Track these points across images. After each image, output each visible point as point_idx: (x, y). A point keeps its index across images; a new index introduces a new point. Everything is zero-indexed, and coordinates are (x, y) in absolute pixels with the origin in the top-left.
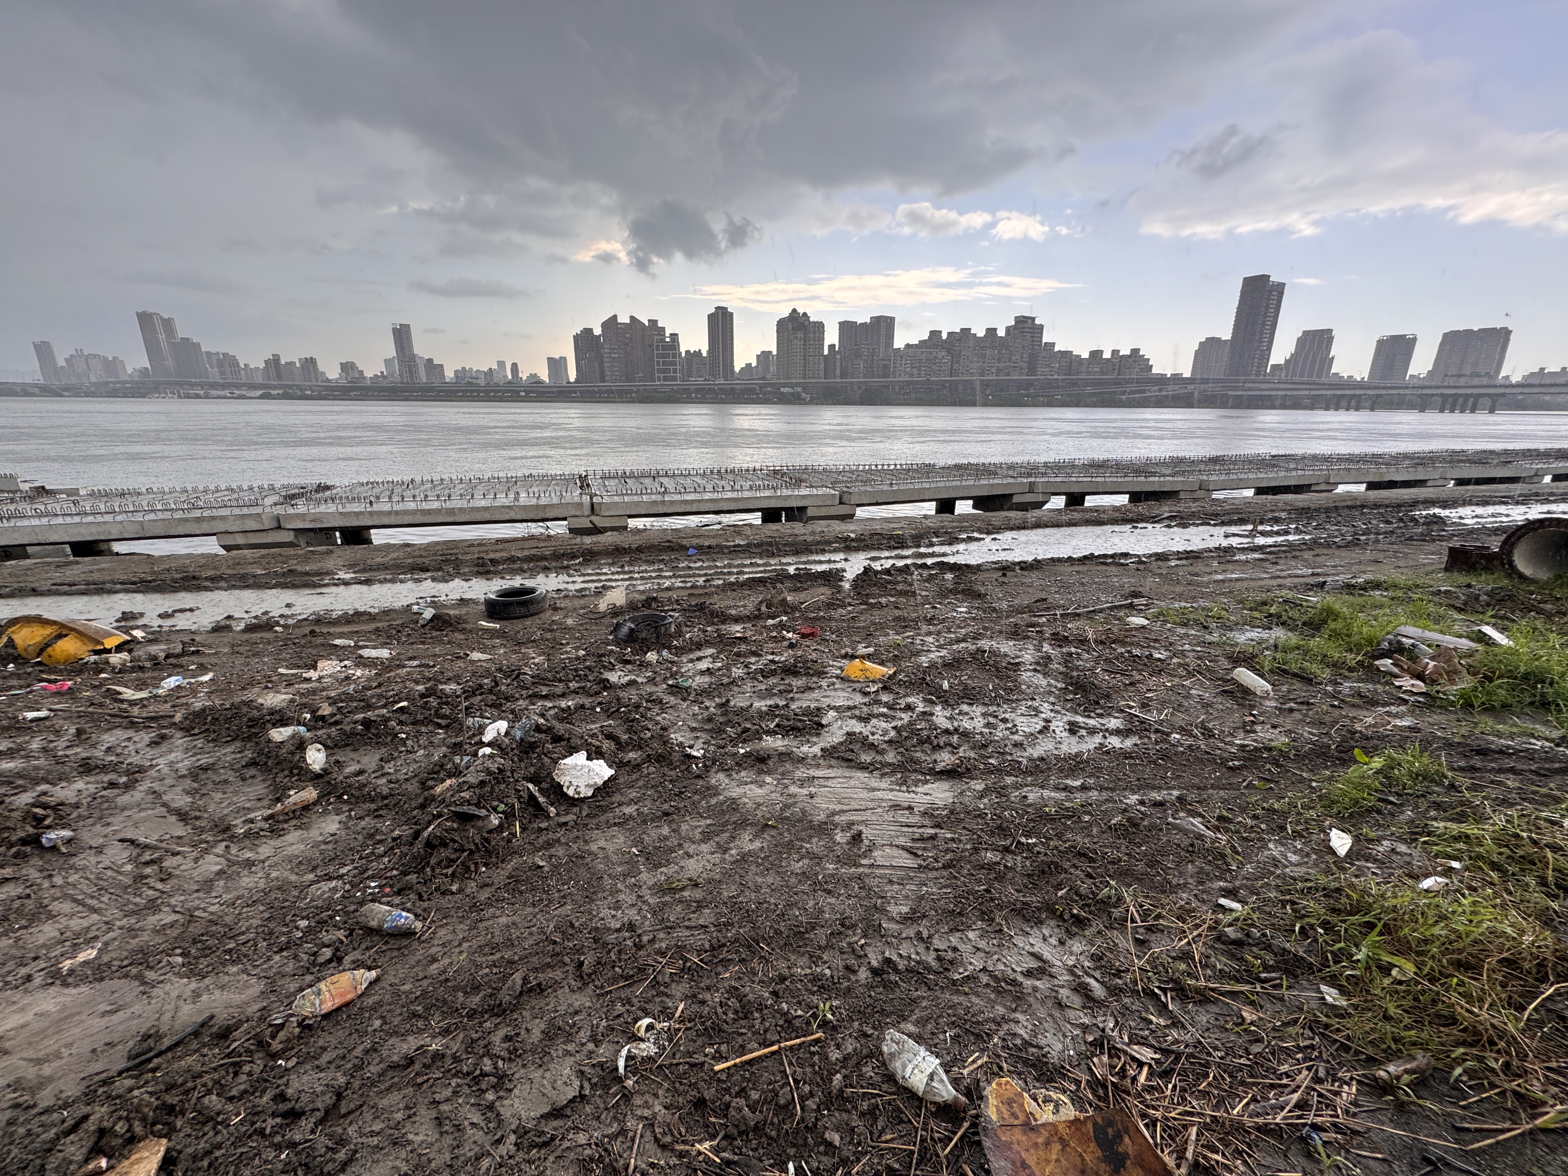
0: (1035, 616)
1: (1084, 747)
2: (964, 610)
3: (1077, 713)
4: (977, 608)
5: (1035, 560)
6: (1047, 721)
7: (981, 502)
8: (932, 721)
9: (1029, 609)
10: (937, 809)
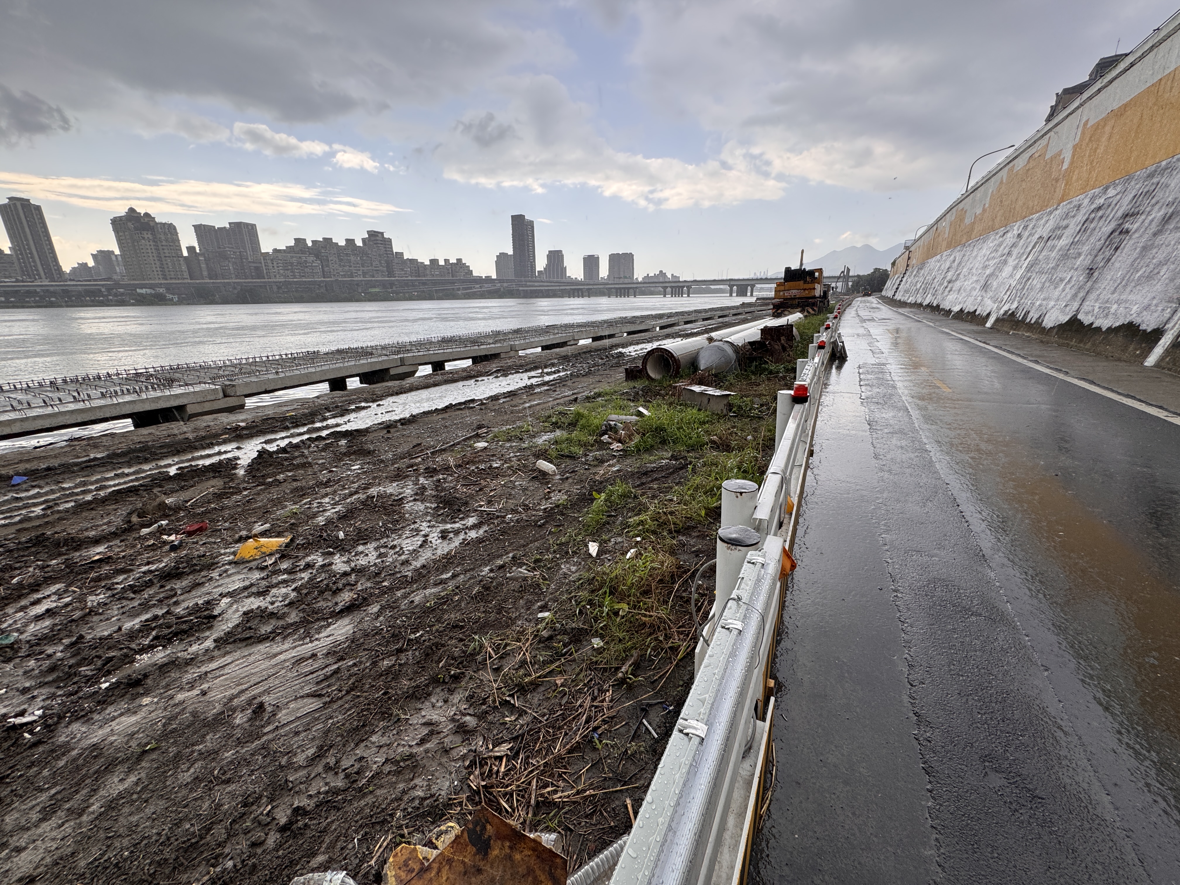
0: (412, 458)
1: (452, 546)
2: (357, 467)
3: (447, 523)
4: (368, 463)
5: (412, 415)
6: (426, 536)
7: (365, 378)
8: (331, 570)
9: (409, 455)
10: (339, 645)
